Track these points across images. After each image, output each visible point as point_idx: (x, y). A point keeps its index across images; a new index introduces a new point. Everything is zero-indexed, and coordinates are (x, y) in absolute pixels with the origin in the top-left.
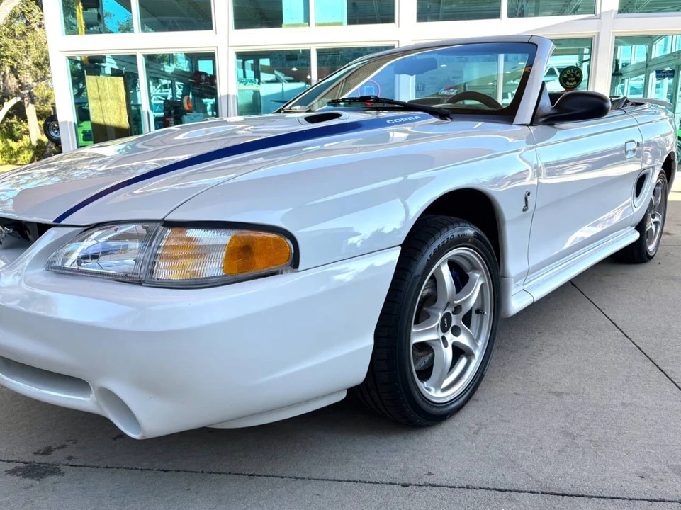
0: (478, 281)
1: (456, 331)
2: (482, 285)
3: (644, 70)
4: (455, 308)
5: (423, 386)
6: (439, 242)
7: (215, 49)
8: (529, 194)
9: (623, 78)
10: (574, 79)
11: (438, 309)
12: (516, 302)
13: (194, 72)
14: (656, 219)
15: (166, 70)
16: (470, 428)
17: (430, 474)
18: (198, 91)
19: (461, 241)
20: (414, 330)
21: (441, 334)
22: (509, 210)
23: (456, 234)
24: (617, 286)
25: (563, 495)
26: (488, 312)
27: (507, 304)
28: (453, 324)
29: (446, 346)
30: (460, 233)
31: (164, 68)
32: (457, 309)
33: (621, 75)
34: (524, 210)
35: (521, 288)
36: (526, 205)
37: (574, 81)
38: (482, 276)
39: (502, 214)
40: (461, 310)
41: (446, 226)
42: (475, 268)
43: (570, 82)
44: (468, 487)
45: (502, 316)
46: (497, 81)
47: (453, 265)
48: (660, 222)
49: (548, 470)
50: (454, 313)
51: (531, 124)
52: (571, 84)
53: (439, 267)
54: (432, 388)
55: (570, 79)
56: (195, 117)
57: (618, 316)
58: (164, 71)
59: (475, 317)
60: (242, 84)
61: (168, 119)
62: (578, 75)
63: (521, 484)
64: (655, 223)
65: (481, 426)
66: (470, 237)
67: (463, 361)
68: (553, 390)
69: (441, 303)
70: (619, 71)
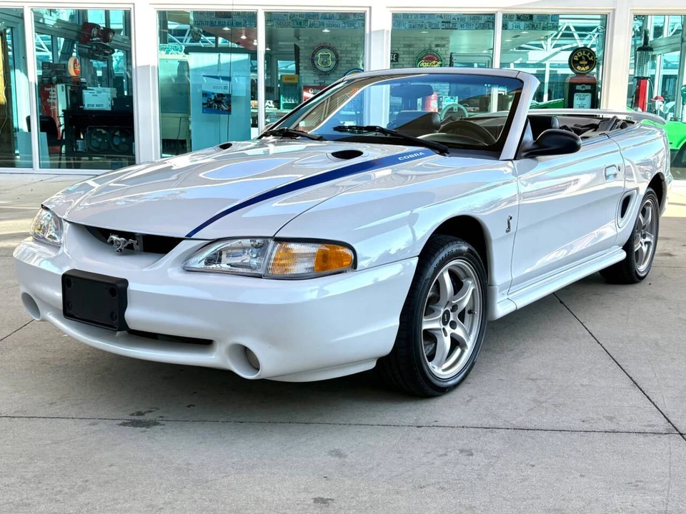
0: (471, 286)
1: (453, 325)
2: (473, 290)
3: (679, 45)
4: (453, 307)
5: (430, 364)
6: (442, 255)
7: (132, 6)
8: (511, 218)
9: (654, 53)
10: (586, 63)
11: (441, 306)
12: (502, 308)
13: (81, 24)
14: (647, 239)
15: (46, 22)
16: (464, 399)
17: (436, 421)
18: (87, 50)
19: (458, 255)
20: (424, 320)
21: (443, 327)
22: (495, 231)
23: (454, 250)
24: (602, 304)
25: (528, 430)
26: (478, 312)
27: (493, 309)
28: (451, 319)
29: (446, 335)
30: (457, 248)
31: (44, 19)
32: (454, 308)
33: (651, 49)
34: (507, 231)
35: (506, 297)
36: (509, 227)
37: (586, 65)
38: (474, 283)
39: (489, 234)
40: (457, 309)
41: (448, 243)
42: (468, 277)
43: (582, 66)
44: (463, 427)
45: (489, 318)
46: (493, 49)
47: (452, 274)
48: (652, 241)
49: (520, 418)
50: (452, 311)
51: (515, 159)
52: (583, 69)
53: (442, 273)
54: (435, 367)
55: (581, 63)
56: (99, 92)
57: (596, 328)
58: (44, 24)
59: (467, 315)
60: (163, 52)
61: (48, 89)
62: (591, 59)
63: (500, 425)
64: (645, 243)
65: (472, 397)
66: (464, 252)
67: (458, 351)
68: (530, 377)
69: (443, 301)
70: (649, 45)
